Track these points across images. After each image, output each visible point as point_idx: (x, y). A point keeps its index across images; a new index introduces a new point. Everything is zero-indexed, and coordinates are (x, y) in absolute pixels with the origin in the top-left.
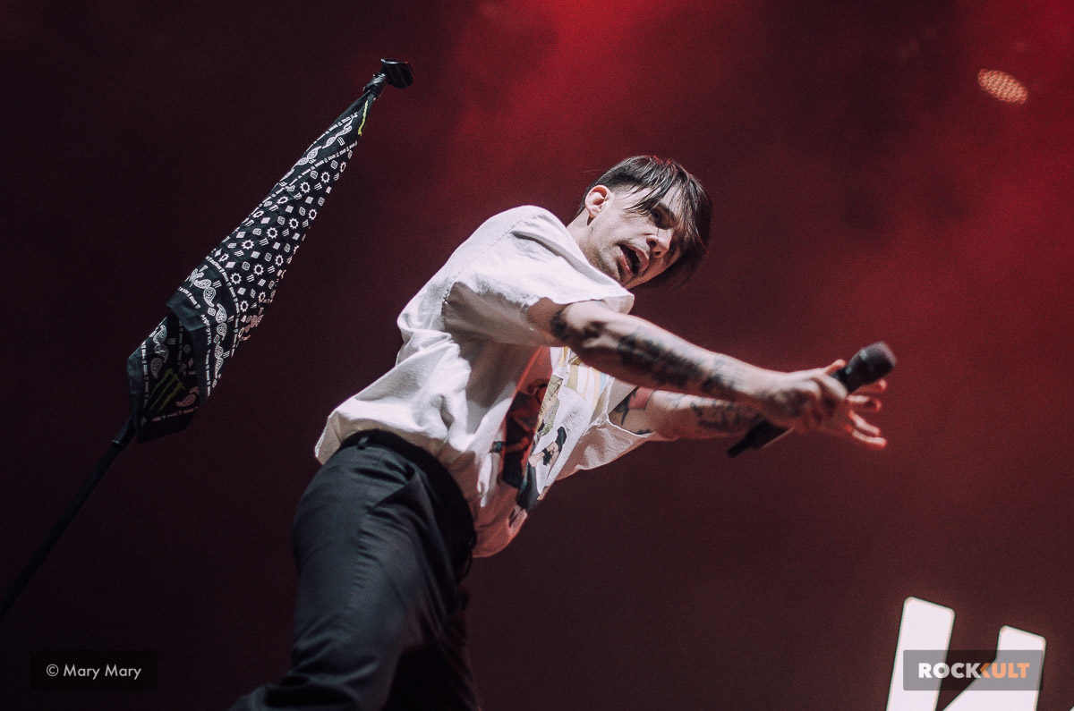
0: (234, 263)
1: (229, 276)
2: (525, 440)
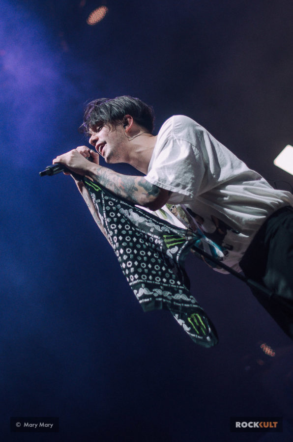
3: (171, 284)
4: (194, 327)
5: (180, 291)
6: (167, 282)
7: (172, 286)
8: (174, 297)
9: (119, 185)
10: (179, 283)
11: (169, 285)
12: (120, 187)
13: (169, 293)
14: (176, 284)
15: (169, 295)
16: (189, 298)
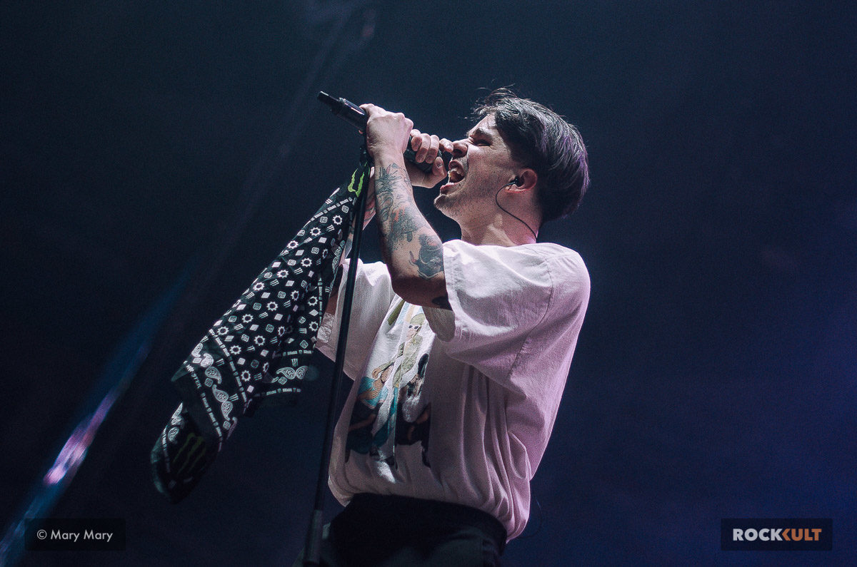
0: (232, 337)
1: (229, 349)
2: (374, 415)
3: (239, 375)
4: (181, 450)
5: (236, 397)
6: (240, 369)
7: (238, 378)
8: (215, 390)
9: (395, 209)
10: (251, 389)
11: (237, 373)
12: (394, 214)
13: (219, 379)
14: (245, 385)
15: (215, 381)
16: (231, 415)
